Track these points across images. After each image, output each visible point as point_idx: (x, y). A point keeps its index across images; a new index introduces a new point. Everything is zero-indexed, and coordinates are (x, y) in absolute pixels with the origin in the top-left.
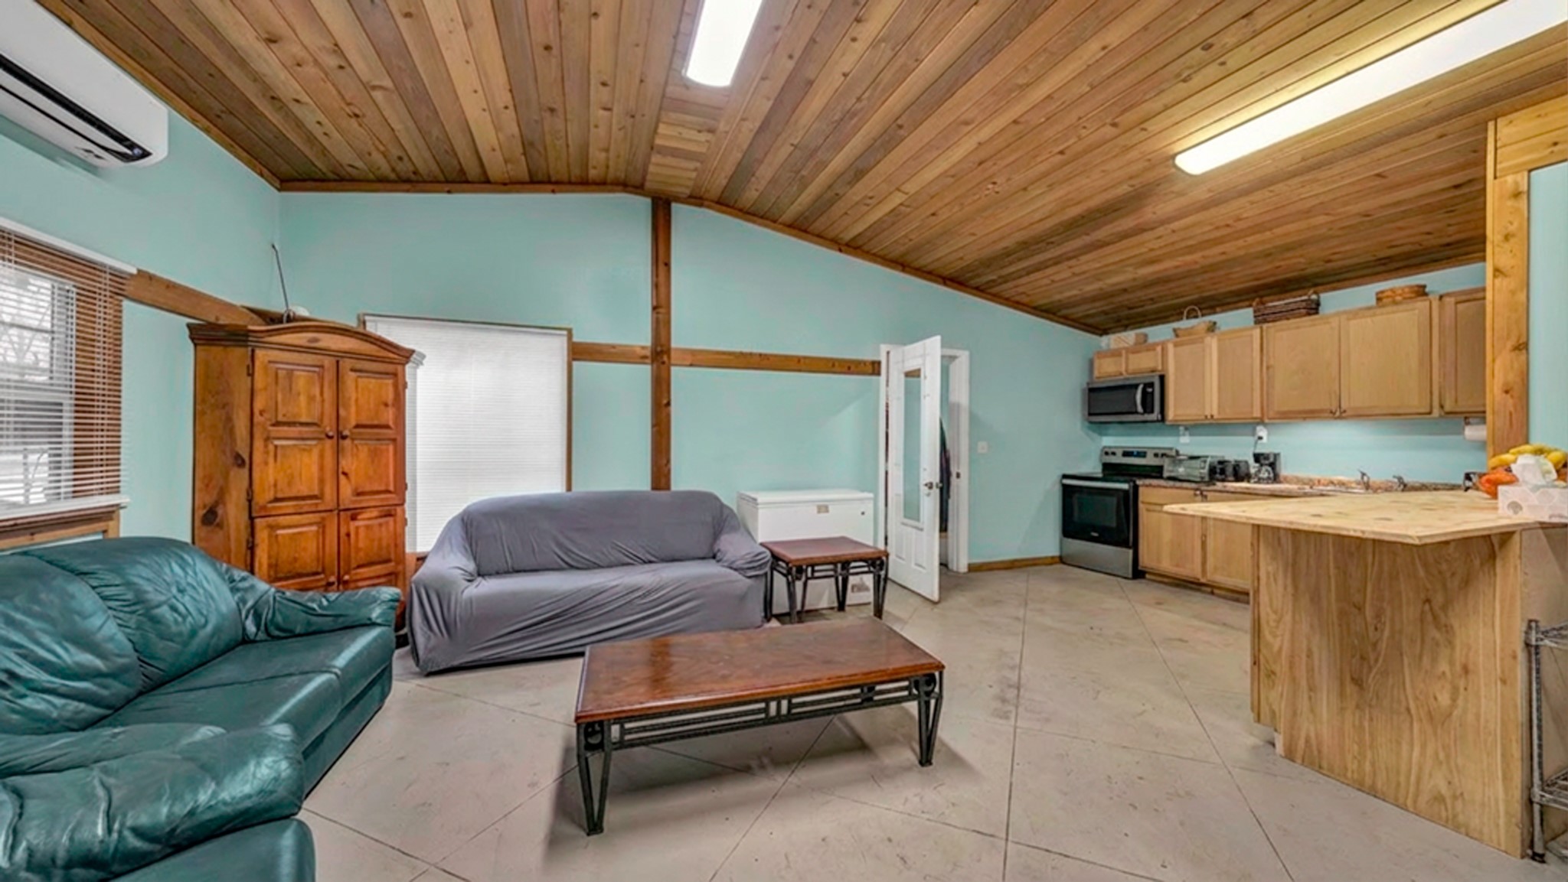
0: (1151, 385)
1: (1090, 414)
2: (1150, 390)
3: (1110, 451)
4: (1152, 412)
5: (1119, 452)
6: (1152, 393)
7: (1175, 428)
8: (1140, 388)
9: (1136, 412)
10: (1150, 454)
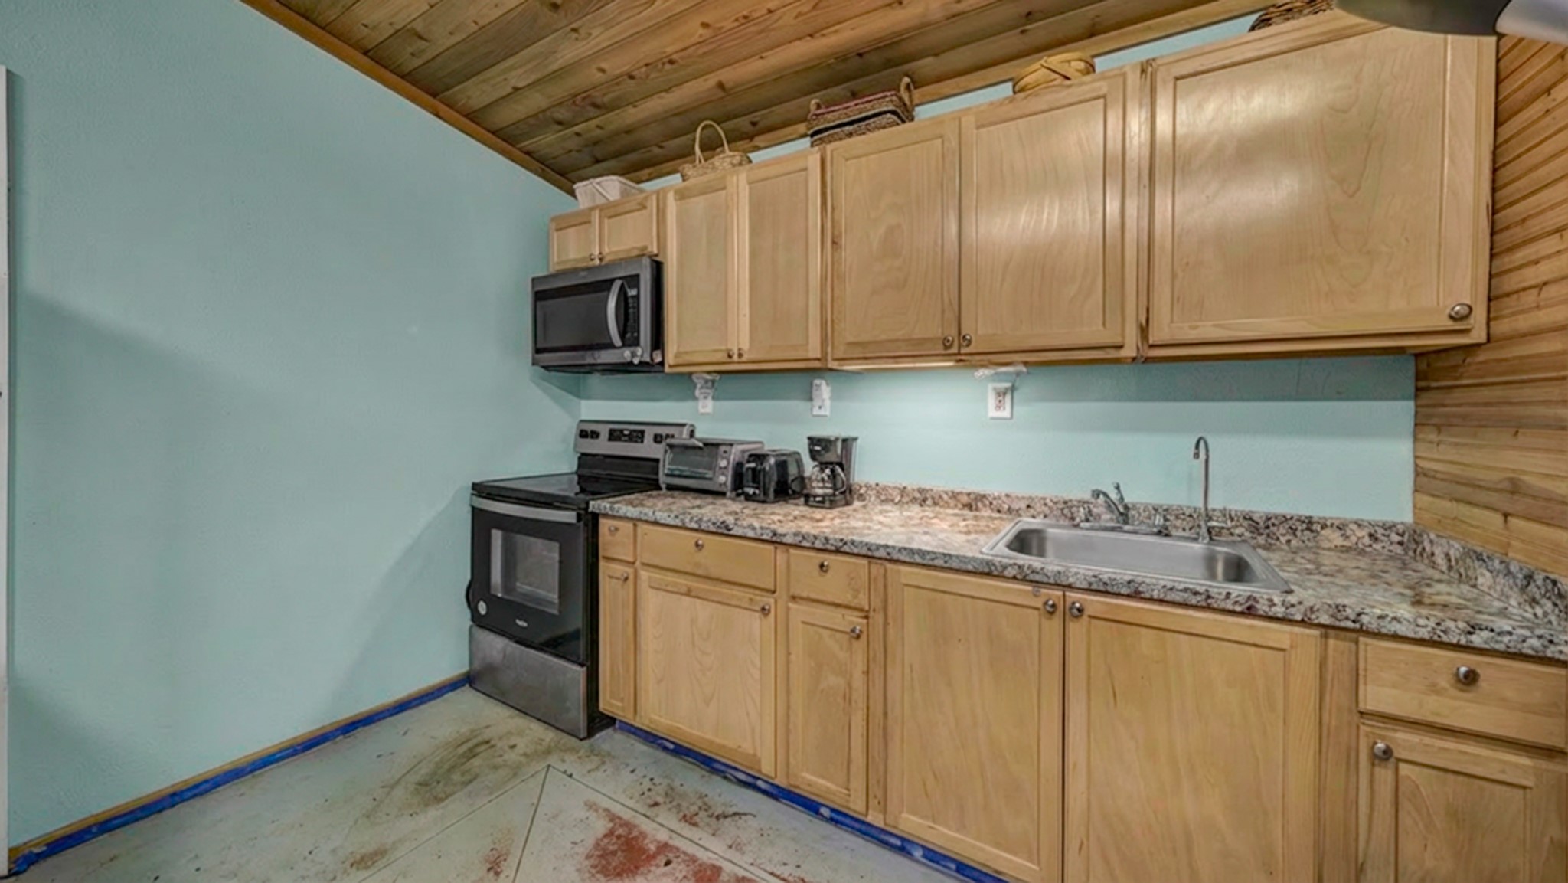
0: (633, 280)
1: (538, 351)
2: (632, 292)
3: (589, 428)
4: (636, 343)
5: (604, 431)
6: (637, 297)
7: (683, 382)
8: (617, 285)
9: (610, 346)
10: (648, 438)
